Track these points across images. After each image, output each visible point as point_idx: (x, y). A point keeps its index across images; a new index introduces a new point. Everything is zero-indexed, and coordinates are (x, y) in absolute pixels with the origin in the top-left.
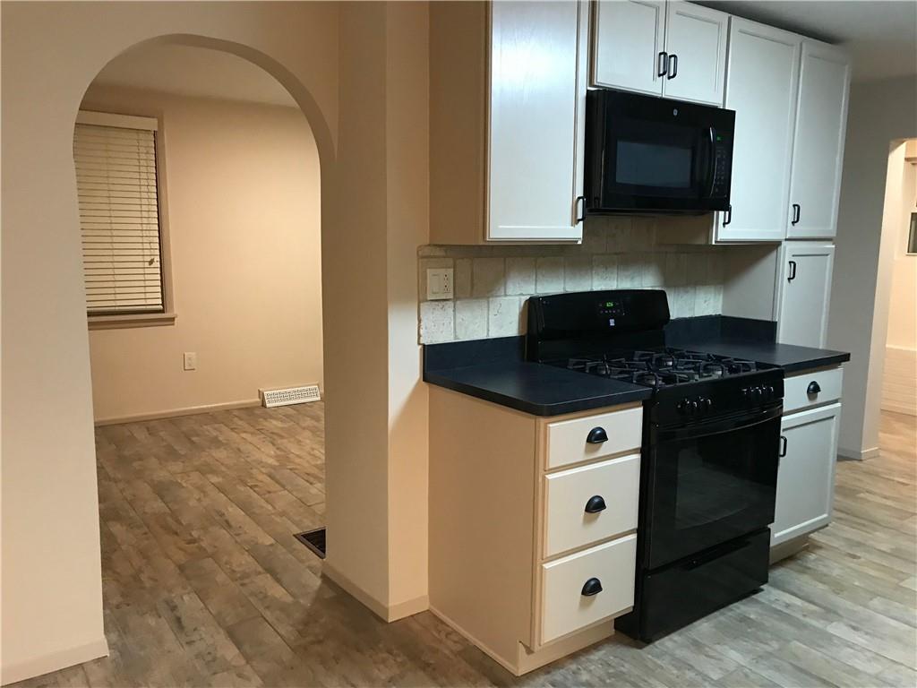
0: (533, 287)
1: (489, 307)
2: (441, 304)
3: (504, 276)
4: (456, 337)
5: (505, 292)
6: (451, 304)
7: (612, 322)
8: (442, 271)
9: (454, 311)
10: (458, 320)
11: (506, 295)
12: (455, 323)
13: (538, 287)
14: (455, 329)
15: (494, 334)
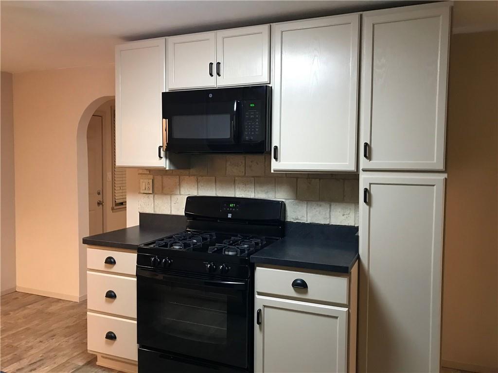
0: (196, 191)
1: (171, 200)
2: (147, 195)
3: (179, 185)
4: (154, 211)
5: (180, 192)
6: (152, 196)
7: (230, 216)
8: (146, 181)
9: (154, 199)
10: (156, 204)
11: (180, 194)
12: (154, 204)
13: (199, 192)
14: (154, 207)
15: (174, 213)
